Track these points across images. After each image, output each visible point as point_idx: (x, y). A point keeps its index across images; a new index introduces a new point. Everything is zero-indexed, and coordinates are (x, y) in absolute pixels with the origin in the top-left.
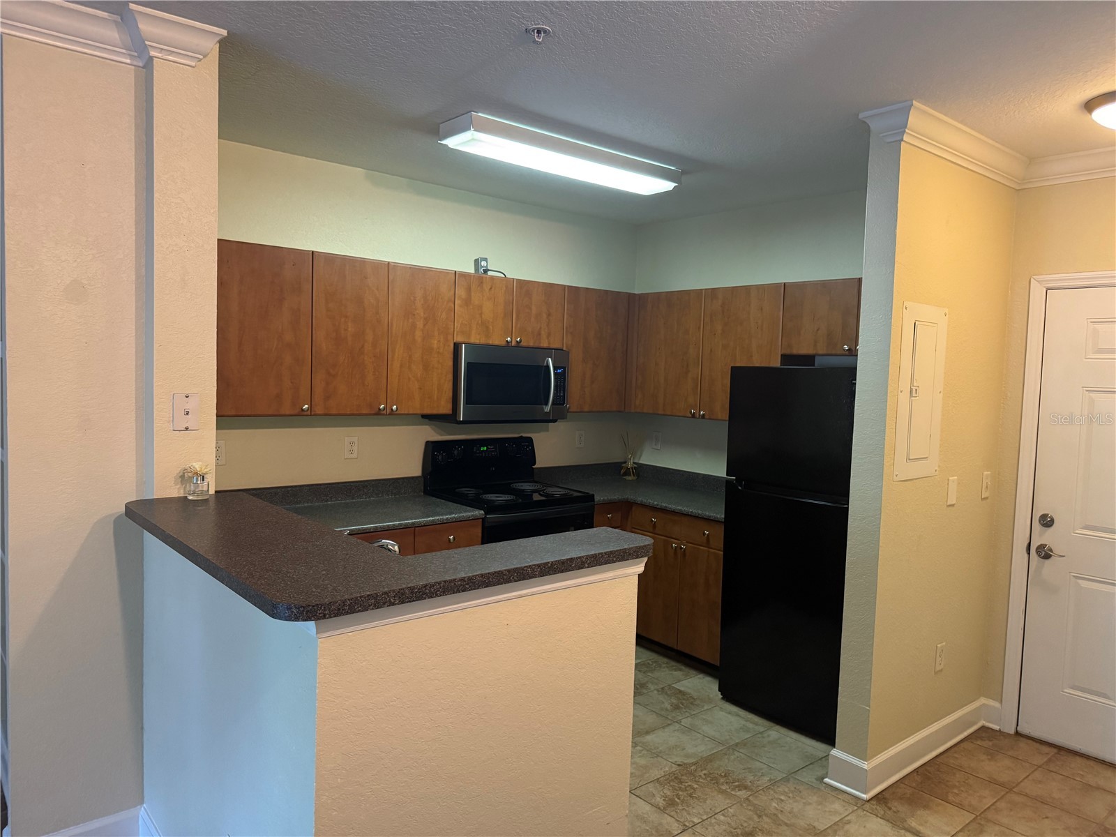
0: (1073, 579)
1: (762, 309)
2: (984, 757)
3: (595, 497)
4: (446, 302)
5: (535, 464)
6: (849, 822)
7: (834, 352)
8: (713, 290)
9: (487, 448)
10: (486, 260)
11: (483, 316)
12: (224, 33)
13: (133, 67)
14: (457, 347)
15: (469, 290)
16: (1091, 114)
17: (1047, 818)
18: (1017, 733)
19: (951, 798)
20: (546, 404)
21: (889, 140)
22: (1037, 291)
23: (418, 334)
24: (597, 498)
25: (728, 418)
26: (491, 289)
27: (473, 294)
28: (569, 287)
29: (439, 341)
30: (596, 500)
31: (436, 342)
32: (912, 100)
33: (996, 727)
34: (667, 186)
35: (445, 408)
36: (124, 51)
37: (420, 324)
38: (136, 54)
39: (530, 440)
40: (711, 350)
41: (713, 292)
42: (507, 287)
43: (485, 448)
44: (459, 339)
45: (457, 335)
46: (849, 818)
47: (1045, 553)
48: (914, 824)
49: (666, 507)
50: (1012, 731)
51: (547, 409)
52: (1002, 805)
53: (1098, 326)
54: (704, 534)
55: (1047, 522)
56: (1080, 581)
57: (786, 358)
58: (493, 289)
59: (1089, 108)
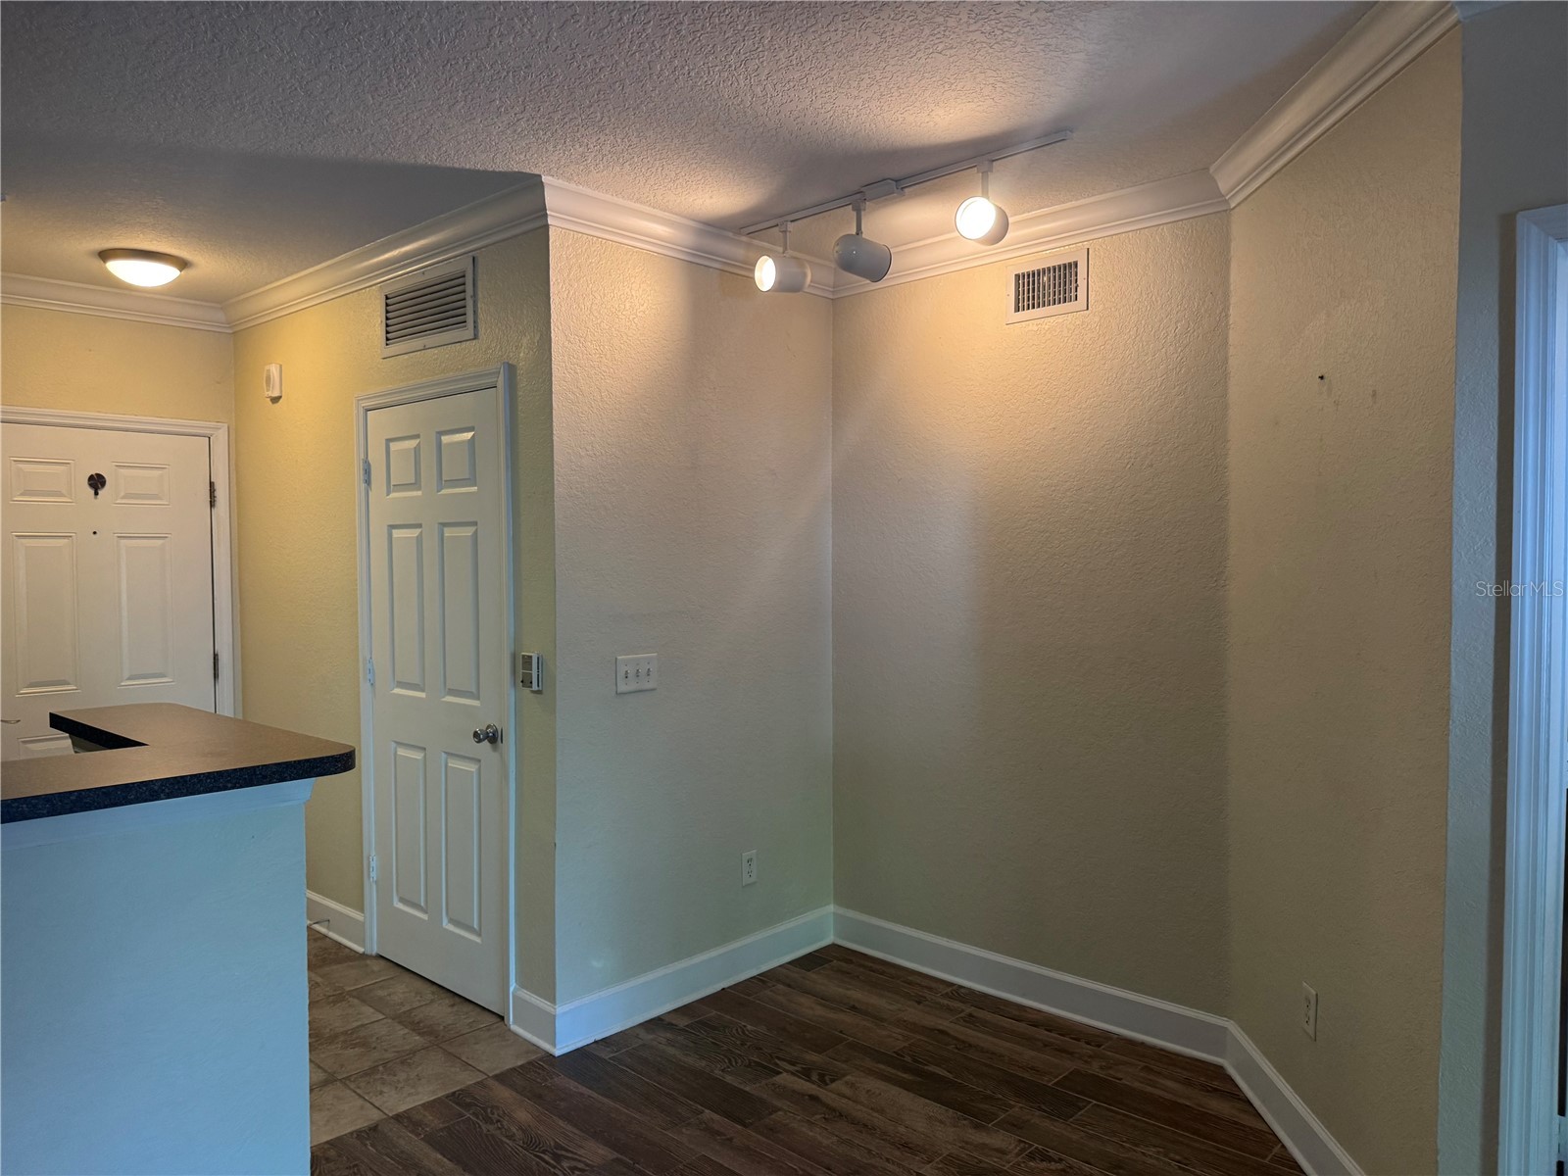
0: (22, 745)
16: (106, 261)
53: (22, 466)
56: (29, 745)
59: (105, 255)
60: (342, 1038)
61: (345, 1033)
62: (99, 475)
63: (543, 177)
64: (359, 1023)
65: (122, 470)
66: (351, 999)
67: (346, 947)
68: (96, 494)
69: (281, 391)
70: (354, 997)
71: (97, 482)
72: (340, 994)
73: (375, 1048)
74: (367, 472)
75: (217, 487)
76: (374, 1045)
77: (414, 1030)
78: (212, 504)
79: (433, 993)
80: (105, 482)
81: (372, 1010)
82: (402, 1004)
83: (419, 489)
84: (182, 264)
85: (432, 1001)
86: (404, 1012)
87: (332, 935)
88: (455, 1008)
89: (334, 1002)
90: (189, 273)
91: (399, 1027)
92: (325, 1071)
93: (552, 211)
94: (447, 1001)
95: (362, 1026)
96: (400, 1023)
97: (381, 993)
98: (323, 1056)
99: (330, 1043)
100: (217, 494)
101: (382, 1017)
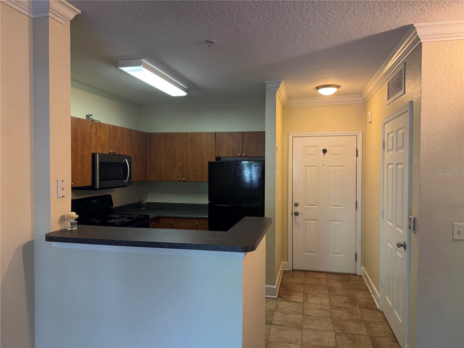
0: (304, 220)
1: (207, 141)
2: (291, 278)
3: (150, 216)
4: (89, 135)
5: (113, 206)
6: (278, 305)
7: (235, 156)
8: (186, 133)
9: (96, 201)
10: (92, 115)
11: (102, 141)
12: (80, 12)
13: (28, 17)
14: (94, 156)
15: (96, 130)
16: (318, 90)
17: (317, 289)
18: (293, 270)
19: (294, 291)
20: (126, 179)
21: (273, 91)
22: (290, 138)
23: (79, 149)
24: (151, 216)
25: (208, 181)
26: (104, 129)
27: (98, 131)
28: (129, 129)
29: (87, 152)
30: (150, 217)
31: (86, 153)
32: (282, 80)
33: (287, 270)
34: (183, 94)
35: (89, 183)
36: (27, 9)
37: (80, 145)
38: (32, 12)
39: (110, 196)
40: (186, 156)
41: (186, 134)
42: (109, 128)
43: (95, 201)
44: (94, 151)
45: (93, 150)
46: (277, 304)
47: (297, 214)
48: (293, 300)
49: (178, 216)
50: (291, 270)
51: (126, 181)
52: (306, 289)
53: (307, 148)
54: (196, 224)
55: (296, 205)
56: (306, 221)
57: (218, 159)
58: (105, 129)
59: (318, 88)
60: (349, 336)
61: (352, 334)
62: (325, 149)
63: (414, 24)
64: (358, 333)
65: (332, 147)
66: (363, 323)
67: (376, 305)
68: (324, 154)
69: (371, 120)
70: (364, 323)
71: (325, 151)
72: (361, 320)
73: (356, 344)
74: (384, 145)
75: (358, 151)
76: (356, 343)
77: (372, 344)
78: (357, 156)
79: (389, 334)
80: (327, 151)
81: (366, 330)
82: (376, 333)
83: (393, 151)
84: (338, 87)
85: (387, 336)
86: (375, 336)
87: (374, 299)
88: (392, 343)
89: (358, 322)
90: (339, 89)
91: (369, 340)
92: (336, 344)
93: (421, 36)
94: (391, 339)
95: (359, 334)
96: (371, 339)
97: (373, 326)
98: (340, 339)
99: (345, 335)
100: (358, 153)
101: (367, 334)
